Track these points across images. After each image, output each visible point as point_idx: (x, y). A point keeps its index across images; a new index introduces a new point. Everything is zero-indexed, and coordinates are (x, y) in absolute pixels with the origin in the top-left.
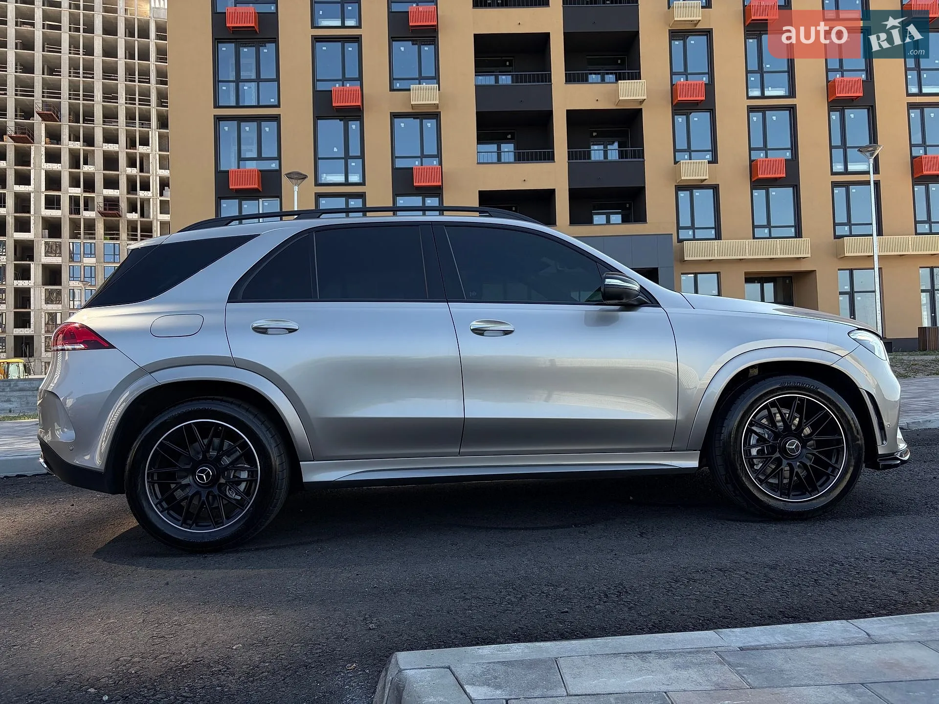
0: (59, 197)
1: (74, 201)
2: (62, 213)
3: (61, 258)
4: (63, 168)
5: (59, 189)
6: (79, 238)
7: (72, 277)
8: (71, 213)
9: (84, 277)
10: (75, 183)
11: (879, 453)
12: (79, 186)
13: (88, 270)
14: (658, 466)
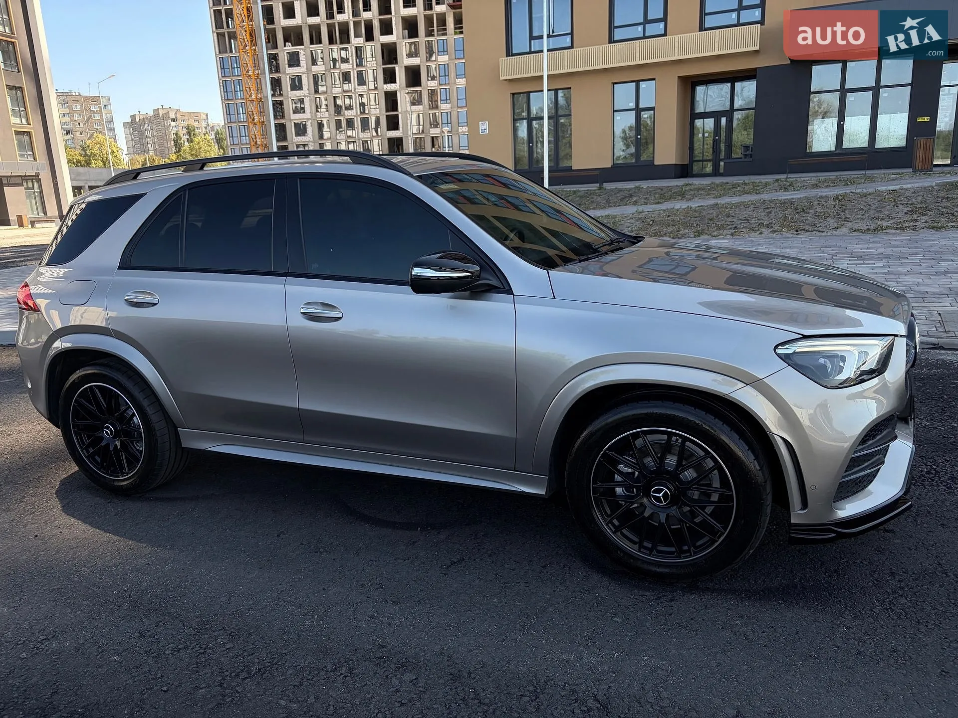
2: (417, 11)
3: (419, 58)
6: (433, 35)
7: (432, 77)
8: (425, 10)
11: (792, 522)
13: (442, 67)
14: (505, 485)
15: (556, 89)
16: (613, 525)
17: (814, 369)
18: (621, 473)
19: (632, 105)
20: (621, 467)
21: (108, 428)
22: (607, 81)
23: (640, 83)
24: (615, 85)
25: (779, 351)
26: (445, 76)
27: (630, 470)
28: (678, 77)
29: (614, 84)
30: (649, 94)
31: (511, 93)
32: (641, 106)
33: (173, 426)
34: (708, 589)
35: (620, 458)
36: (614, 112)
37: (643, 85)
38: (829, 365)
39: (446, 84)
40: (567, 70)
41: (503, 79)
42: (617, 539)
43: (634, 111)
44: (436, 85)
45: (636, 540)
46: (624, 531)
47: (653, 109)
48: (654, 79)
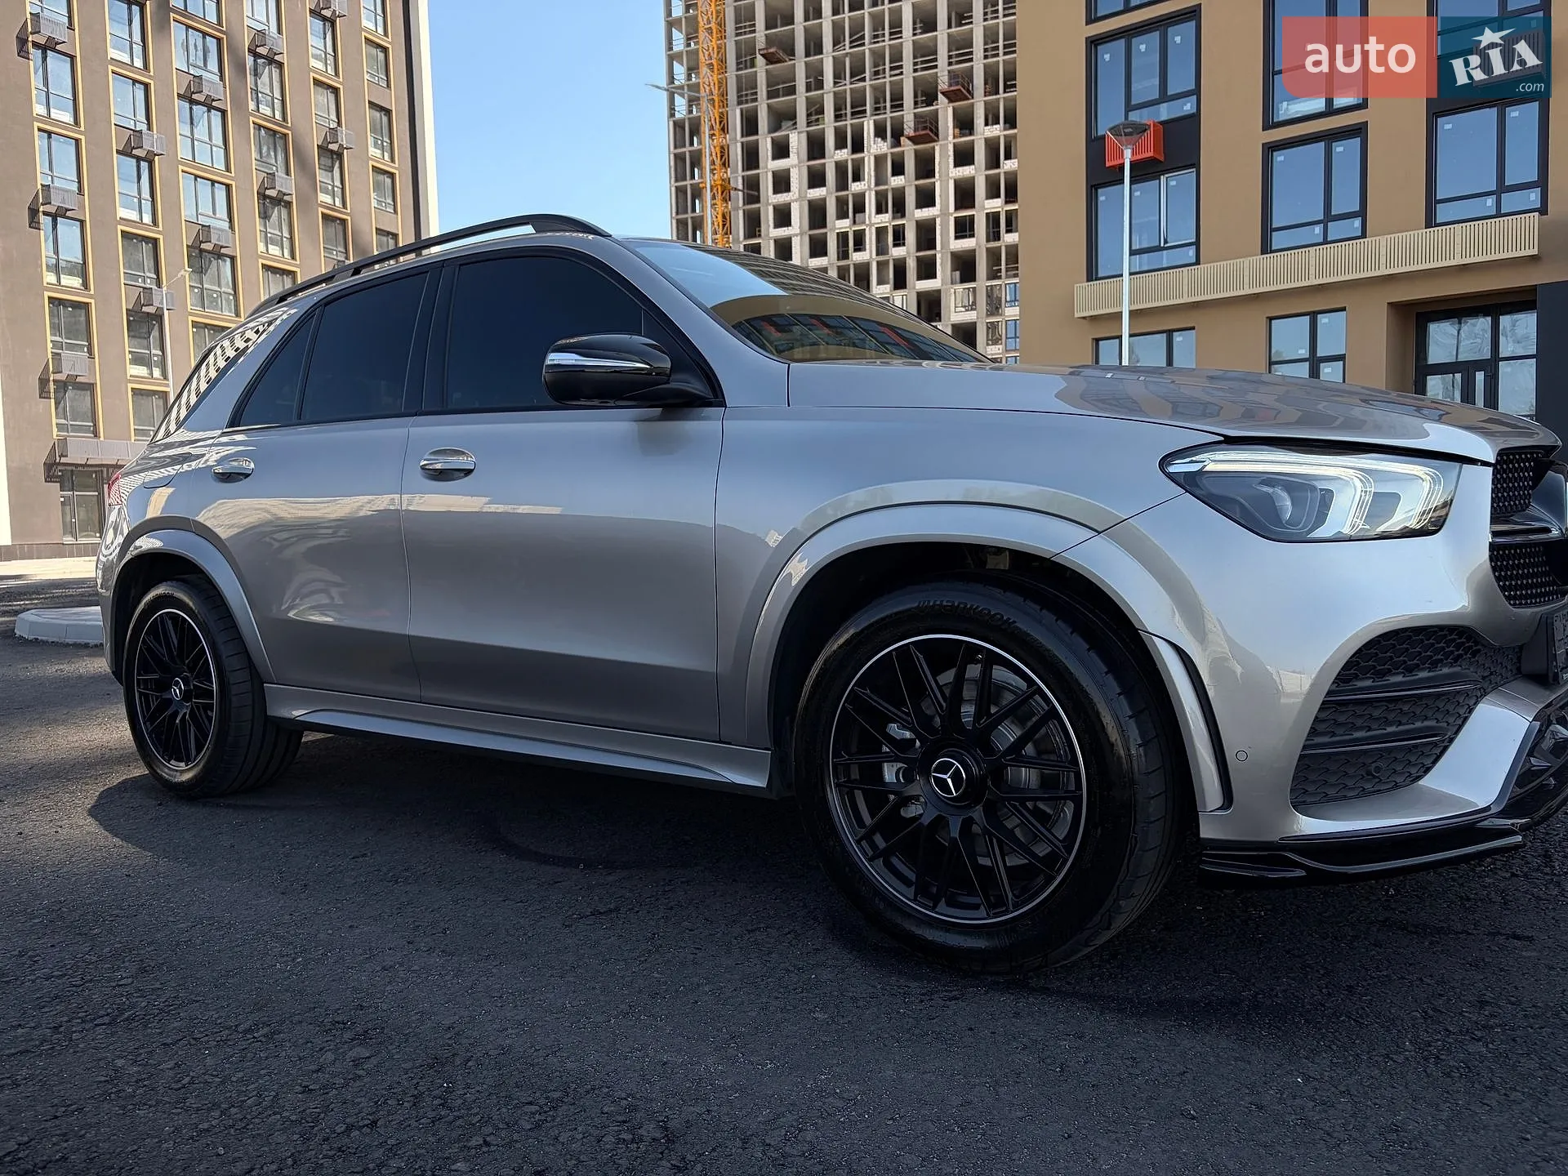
0: (972, 218)
1: (993, 218)
2: (976, 243)
3: (975, 312)
4: (976, 172)
5: (972, 206)
6: (1000, 278)
7: (994, 340)
8: (988, 240)
9: (1007, 338)
10: (993, 193)
11: (1203, 835)
12: (998, 196)
13: (1011, 325)
14: (703, 772)
15: (1169, 330)
16: (873, 845)
17: (1246, 504)
18: (892, 740)
19: (1304, 352)
20: (894, 729)
21: (177, 684)
22: (1259, 314)
23: (1319, 316)
24: (1273, 321)
25: (1172, 469)
26: (1016, 337)
27: (908, 735)
28: (1388, 303)
29: (1271, 319)
30: (1334, 333)
31: (1093, 339)
32: (1320, 354)
33: (256, 678)
34: (1045, 991)
35: (896, 711)
36: (1269, 365)
37: (1323, 320)
38: (1287, 503)
39: (1016, 349)
40: (1186, 299)
41: (1079, 316)
42: (876, 872)
43: (1308, 363)
44: (1001, 351)
45: (912, 876)
46: (895, 861)
47: (1341, 358)
48: (1343, 309)
